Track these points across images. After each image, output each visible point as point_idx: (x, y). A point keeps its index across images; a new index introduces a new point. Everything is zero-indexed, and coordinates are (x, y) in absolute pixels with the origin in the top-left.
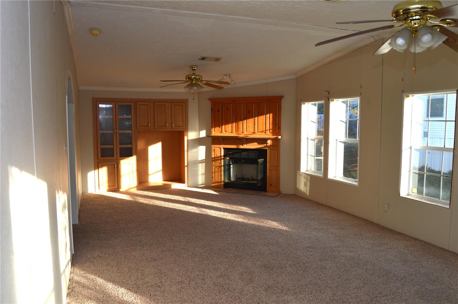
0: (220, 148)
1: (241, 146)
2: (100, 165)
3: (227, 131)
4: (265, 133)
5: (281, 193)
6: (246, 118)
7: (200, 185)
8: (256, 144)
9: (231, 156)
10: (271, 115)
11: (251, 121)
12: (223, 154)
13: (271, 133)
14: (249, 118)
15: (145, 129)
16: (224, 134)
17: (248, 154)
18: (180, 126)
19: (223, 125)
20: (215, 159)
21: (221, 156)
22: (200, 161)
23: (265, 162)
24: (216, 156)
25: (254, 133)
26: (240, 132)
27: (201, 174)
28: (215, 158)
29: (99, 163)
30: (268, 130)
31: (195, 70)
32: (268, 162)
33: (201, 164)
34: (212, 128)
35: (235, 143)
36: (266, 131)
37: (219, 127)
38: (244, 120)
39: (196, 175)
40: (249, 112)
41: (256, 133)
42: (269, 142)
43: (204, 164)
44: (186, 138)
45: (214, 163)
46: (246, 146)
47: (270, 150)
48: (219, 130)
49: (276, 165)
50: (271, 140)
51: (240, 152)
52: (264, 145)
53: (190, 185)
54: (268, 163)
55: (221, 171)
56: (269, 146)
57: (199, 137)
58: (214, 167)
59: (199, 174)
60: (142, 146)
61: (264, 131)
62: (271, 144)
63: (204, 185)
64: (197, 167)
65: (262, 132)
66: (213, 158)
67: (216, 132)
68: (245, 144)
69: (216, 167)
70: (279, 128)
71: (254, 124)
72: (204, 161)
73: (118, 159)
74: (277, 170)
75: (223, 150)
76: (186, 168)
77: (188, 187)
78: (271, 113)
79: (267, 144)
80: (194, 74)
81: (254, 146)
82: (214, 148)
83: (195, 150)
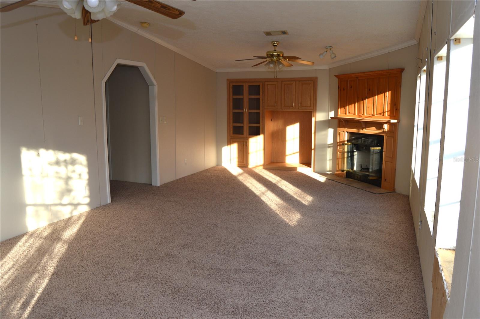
0: (344, 132)
1: (361, 130)
2: (232, 141)
3: (351, 112)
4: (383, 115)
5: (395, 192)
6: (367, 97)
7: (328, 171)
8: (374, 128)
9: (353, 142)
10: (390, 92)
11: (371, 99)
12: (346, 139)
13: (389, 116)
14: (369, 98)
15: (272, 109)
16: (349, 116)
17: (368, 141)
18: (307, 107)
19: (347, 106)
20: (340, 144)
21: (344, 141)
22: (329, 145)
23: (381, 151)
24: (340, 141)
25: (373, 115)
26: (361, 114)
27: (329, 159)
28: (339, 142)
29: (231, 140)
30: (386, 112)
31: (276, 46)
32: (385, 151)
33: (329, 148)
34: (338, 108)
35: (356, 126)
36: (385, 113)
37: (344, 107)
38: (365, 99)
39: (324, 160)
40: (370, 90)
41: (375, 115)
42: (386, 127)
43: (332, 148)
44: (313, 119)
45: (339, 149)
46: (365, 131)
47: (387, 136)
48: (344, 111)
49: (392, 157)
50: (389, 124)
51: (361, 138)
52: (382, 130)
53: (316, 170)
54: (384, 153)
55: (344, 158)
56: (386, 131)
57: (328, 119)
58: (338, 153)
59: (328, 159)
60: (280, 126)
61: (382, 113)
62: (388, 130)
63: (331, 172)
64: (326, 151)
65: (380, 114)
66: (338, 143)
67: (341, 114)
68: (364, 128)
69: (340, 153)
70: (396, 110)
71: (374, 105)
72: (332, 145)
73: (247, 137)
74: (392, 163)
75: (346, 134)
76: (313, 151)
77: (314, 172)
78: (389, 91)
79: (384, 129)
80: (276, 50)
81: (372, 131)
82: (339, 131)
83: (323, 133)
